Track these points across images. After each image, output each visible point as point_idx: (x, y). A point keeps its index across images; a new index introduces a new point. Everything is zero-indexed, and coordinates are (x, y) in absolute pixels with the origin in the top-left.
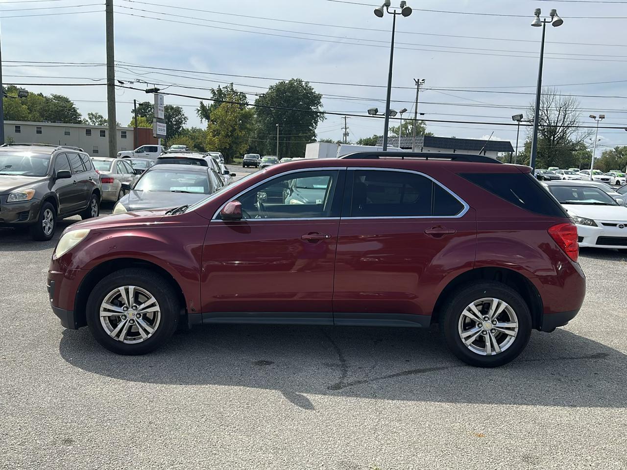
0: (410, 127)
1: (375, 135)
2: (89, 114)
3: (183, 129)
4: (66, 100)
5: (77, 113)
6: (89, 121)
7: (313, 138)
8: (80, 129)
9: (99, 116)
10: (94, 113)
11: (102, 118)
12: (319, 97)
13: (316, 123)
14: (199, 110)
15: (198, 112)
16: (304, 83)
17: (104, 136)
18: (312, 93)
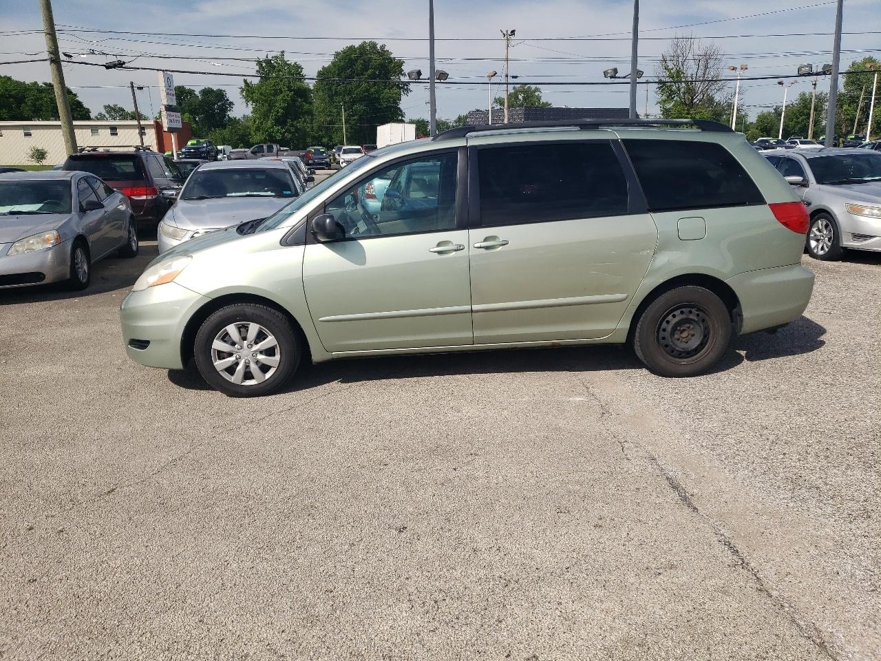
0: (520, 96)
2: (106, 107)
3: (229, 117)
5: (84, 107)
6: (107, 116)
7: (400, 118)
9: (118, 108)
10: (112, 105)
11: (123, 110)
12: (400, 63)
13: (400, 98)
14: (243, 90)
15: (242, 92)
16: (378, 47)
17: (117, 134)
18: (391, 60)
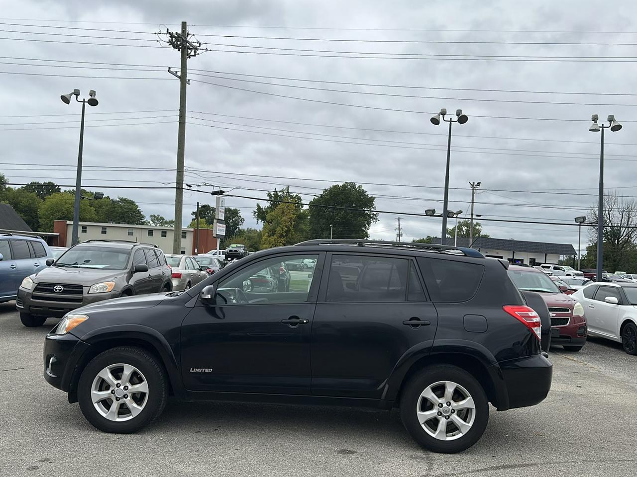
0: (464, 229)
1: (428, 237)
2: (151, 216)
3: (239, 229)
4: (132, 203)
5: (141, 214)
6: (151, 222)
7: (366, 238)
8: (143, 230)
9: (161, 217)
10: (156, 215)
12: (372, 199)
13: (369, 224)
14: (255, 212)
15: (255, 214)
16: (357, 186)
17: (166, 236)
18: (365, 196)
